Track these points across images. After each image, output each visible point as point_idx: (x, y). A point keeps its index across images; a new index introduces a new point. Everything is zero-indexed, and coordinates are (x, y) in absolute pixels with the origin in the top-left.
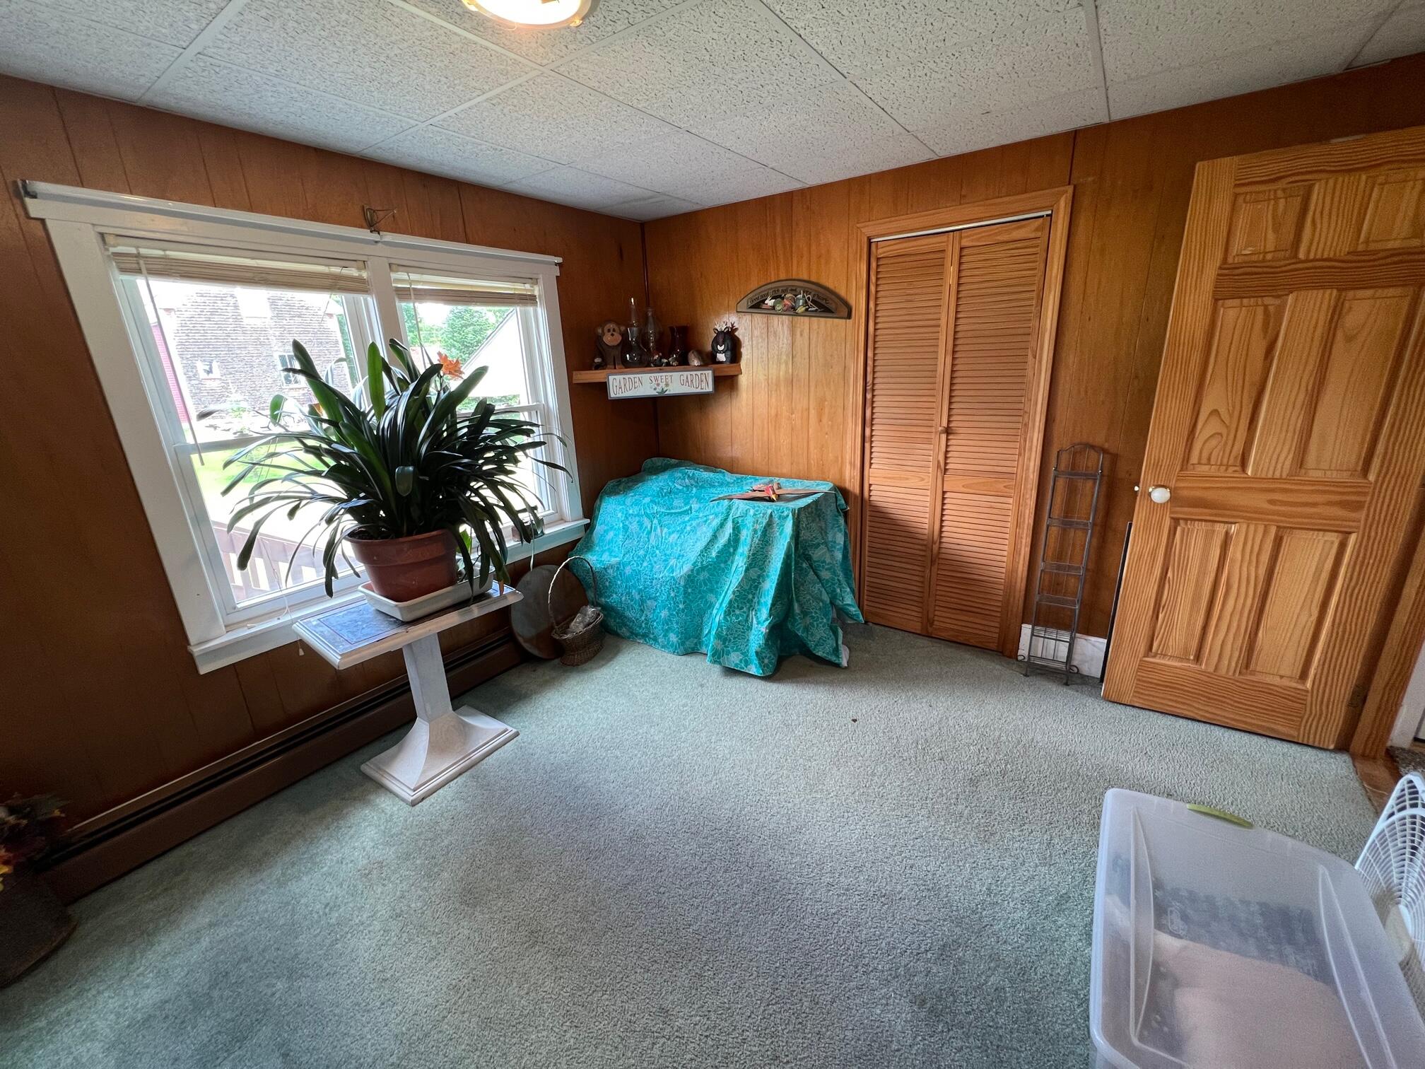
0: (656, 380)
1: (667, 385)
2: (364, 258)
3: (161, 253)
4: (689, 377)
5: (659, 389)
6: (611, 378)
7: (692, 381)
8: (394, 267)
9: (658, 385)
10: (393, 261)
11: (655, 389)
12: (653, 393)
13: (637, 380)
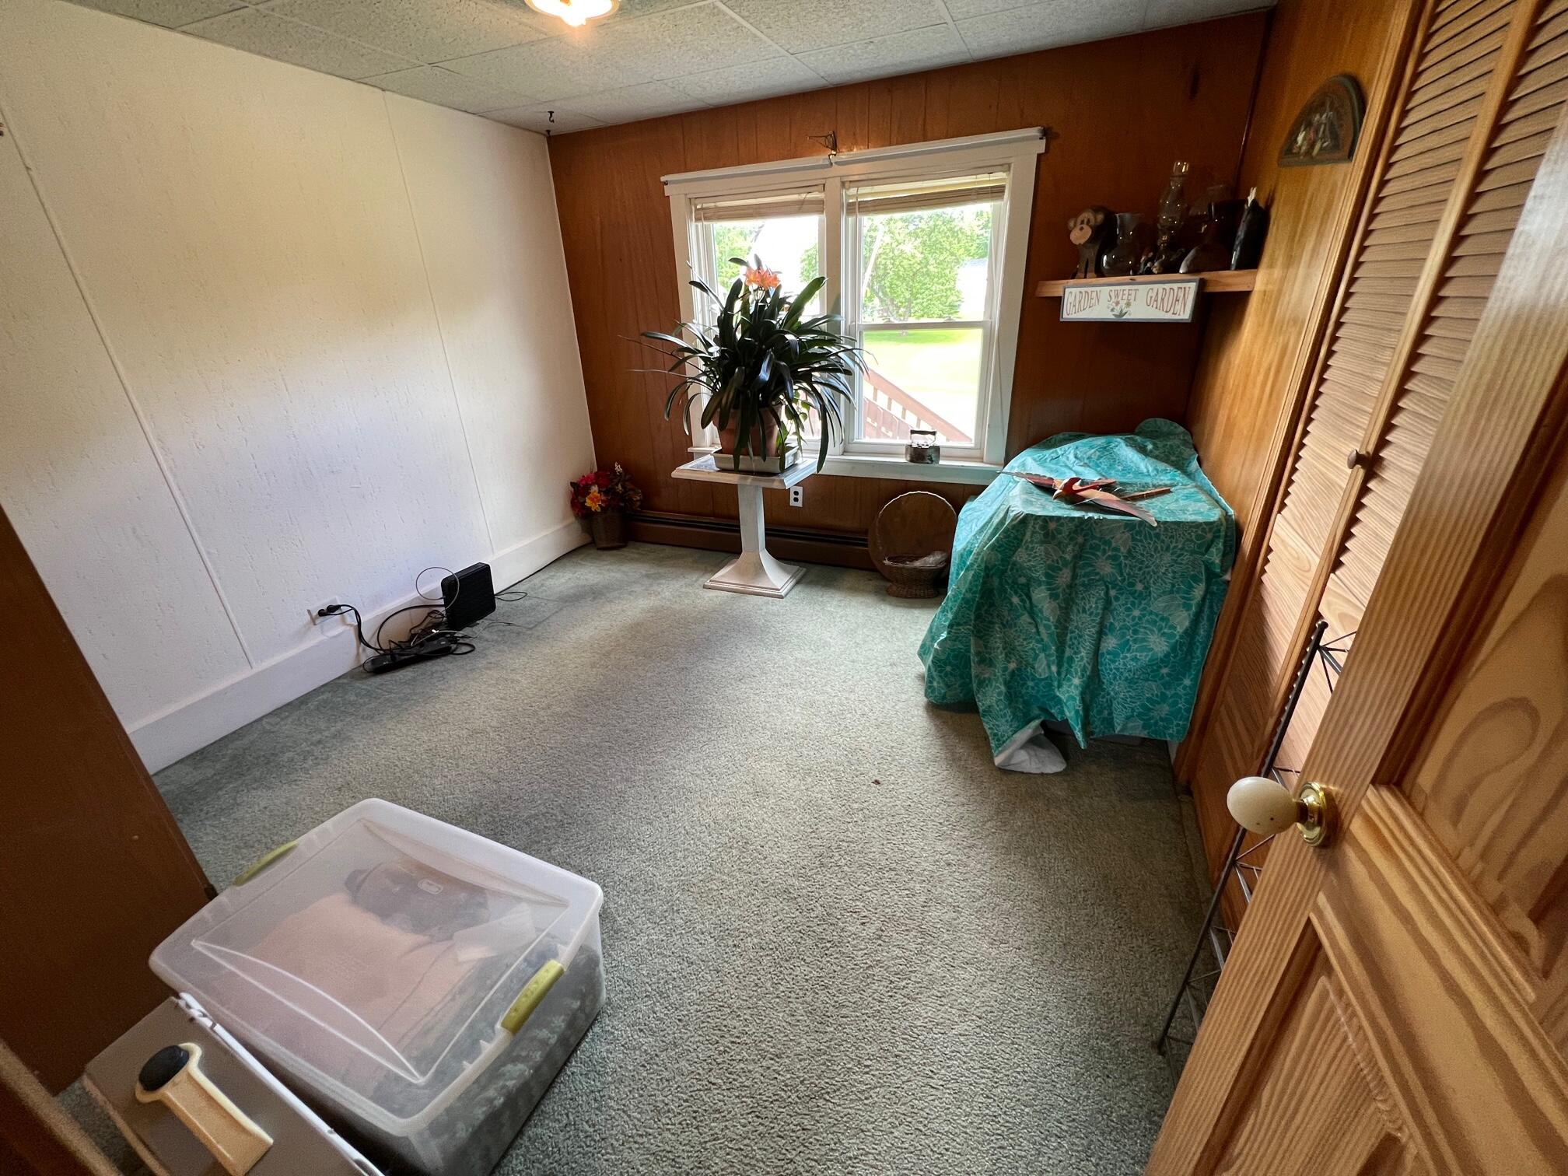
0: (1117, 296)
1: (1128, 304)
2: (823, 182)
3: (713, 205)
4: (1161, 291)
5: (1117, 312)
6: (1068, 290)
7: (1163, 299)
8: (847, 185)
9: (1117, 303)
10: (845, 179)
11: (1112, 310)
12: (1108, 316)
13: (1094, 294)
